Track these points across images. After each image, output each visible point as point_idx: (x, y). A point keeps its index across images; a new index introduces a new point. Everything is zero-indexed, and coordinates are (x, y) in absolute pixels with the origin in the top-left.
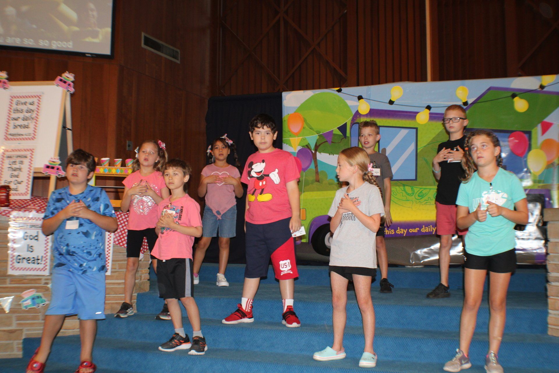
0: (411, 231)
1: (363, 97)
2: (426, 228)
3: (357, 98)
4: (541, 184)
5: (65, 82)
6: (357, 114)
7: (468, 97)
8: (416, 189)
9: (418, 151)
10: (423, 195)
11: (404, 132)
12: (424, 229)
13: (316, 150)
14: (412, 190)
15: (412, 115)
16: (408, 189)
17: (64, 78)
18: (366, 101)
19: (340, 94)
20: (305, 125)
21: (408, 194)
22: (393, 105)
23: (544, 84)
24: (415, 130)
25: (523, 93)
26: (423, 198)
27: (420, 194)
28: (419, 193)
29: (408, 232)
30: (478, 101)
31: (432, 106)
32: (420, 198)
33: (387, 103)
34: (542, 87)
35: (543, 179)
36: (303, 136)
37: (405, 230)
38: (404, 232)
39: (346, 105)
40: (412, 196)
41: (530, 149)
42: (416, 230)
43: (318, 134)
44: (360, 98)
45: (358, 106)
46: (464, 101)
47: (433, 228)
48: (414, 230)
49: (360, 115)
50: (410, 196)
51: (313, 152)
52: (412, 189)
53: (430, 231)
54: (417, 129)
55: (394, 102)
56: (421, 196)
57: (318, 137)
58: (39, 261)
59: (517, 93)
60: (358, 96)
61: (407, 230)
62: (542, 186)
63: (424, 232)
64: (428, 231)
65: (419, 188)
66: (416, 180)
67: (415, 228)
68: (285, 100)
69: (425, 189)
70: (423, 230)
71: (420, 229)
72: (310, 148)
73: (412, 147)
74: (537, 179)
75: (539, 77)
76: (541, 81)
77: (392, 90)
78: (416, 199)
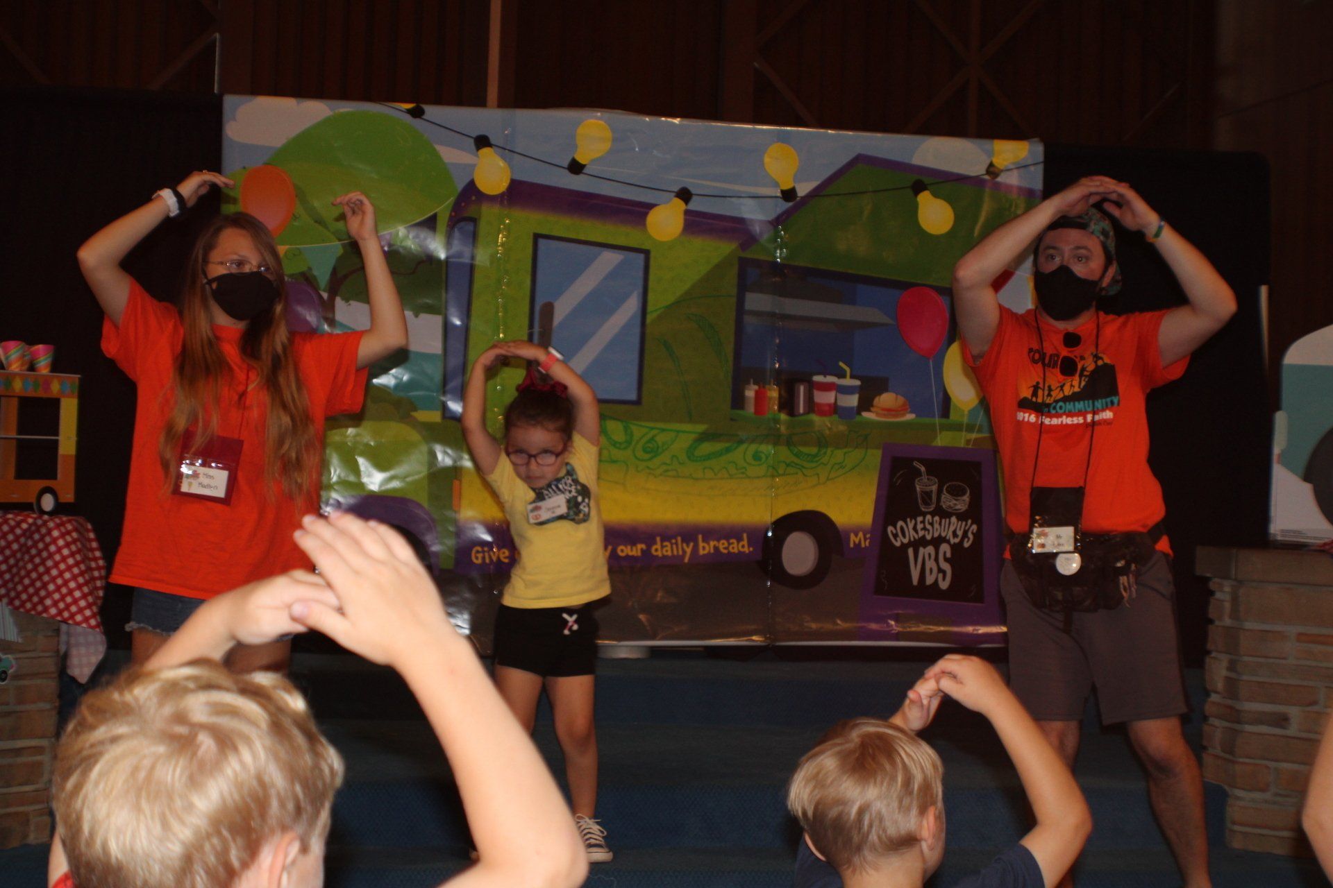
0: (622, 551)
1: (493, 141)
2: (665, 544)
3: (472, 141)
4: (974, 436)
6: (471, 193)
7: (796, 178)
8: (639, 430)
9: (649, 319)
10: (658, 447)
11: (610, 259)
13: (334, 289)
14: (626, 432)
15: (636, 212)
16: (615, 428)
18: (500, 154)
19: (417, 122)
20: (299, 210)
21: (615, 443)
22: (581, 176)
23: (1000, 162)
24: (642, 256)
25: (943, 182)
26: (655, 456)
27: (649, 445)
28: (649, 442)
29: (614, 553)
30: (826, 192)
31: (693, 191)
32: (647, 456)
33: (564, 168)
34: (992, 171)
35: (979, 423)
36: (291, 245)
39: (440, 158)
40: (625, 448)
42: (636, 551)
43: (340, 240)
44: (482, 142)
45: (473, 167)
46: (786, 187)
47: (685, 545)
48: (632, 550)
49: (482, 197)
50: (619, 448)
51: (325, 295)
52: (626, 429)
53: (675, 553)
54: (647, 253)
55: (583, 166)
56: (653, 450)
57: (340, 251)
59: (926, 180)
60: (474, 135)
62: (976, 439)
63: (660, 555)
64: (669, 553)
65: (647, 427)
66: (638, 402)
67: (633, 544)
68: (234, 119)
69: (663, 430)
70: (656, 550)
71: (649, 547)
72: (313, 281)
73: (631, 306)
74: (965, 420)
75: (986, 144)
76: (990, 153)
77: (581, 130)
78: (636, 457)
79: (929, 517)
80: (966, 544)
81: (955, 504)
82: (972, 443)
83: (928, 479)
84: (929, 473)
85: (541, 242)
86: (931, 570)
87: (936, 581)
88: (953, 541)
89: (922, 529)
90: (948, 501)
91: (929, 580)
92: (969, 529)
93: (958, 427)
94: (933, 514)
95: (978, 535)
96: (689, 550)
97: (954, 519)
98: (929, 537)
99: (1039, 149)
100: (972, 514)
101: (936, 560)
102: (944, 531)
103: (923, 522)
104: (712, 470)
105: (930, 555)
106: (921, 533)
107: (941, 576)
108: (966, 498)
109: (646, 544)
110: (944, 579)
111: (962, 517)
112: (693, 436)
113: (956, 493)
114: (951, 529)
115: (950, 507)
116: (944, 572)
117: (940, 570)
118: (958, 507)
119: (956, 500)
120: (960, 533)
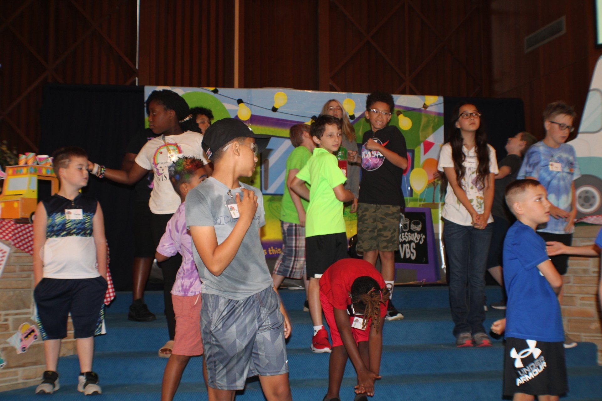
1: (244, 101)
3: (236, 102)
4: (422, 203)
7: (355, 111)
18: (247, 106)
19: (216, 95)
22: (277, 113)
23: (428, 103)
25: (408, 111)
33: (270, 110)
34: (425, 106)
35: (424, 198)
39: (224, 108)
41: (412, 168)
44: (240, 101)
45: (237, 111)
55: (277, 109)
59: (402, 110)
60: (237, 98)
62: (423, 205)
74: (419, 197)
75: (422, 97)
76: (424, 100)
77: (276, 96)
79: (406, 233)
80: (421, 243)
81: (416, 228)
82: (421, 206)
83: (406, 219)
84: (406, 217)
86: (408, 253)
87: (410, 257)
88: (416, 242)
89: (404, 238)
90: (413, 227)
91: (408, 256)
92: (422, 237)
93: (416, 200)
94: (408, 232)
95: (425, 240)
97: (416, 234)
98: (407, 241)
99: (441, 99)
100: (423, 231)
101: (410, 249)
102: (413, 238)
103: (404, 235)
105: (407, 247)
106: (404, 239)
107: (412, 254)
108: (420, 226)
110: (413, 255)
111: (419, 233)
113: (416, 224)
114: (415, 237)
115: (414, 229)
116: (413, 253)
117: (411, 253)
118: (417, 229)
119: (417, 227)
120: (418, 239)
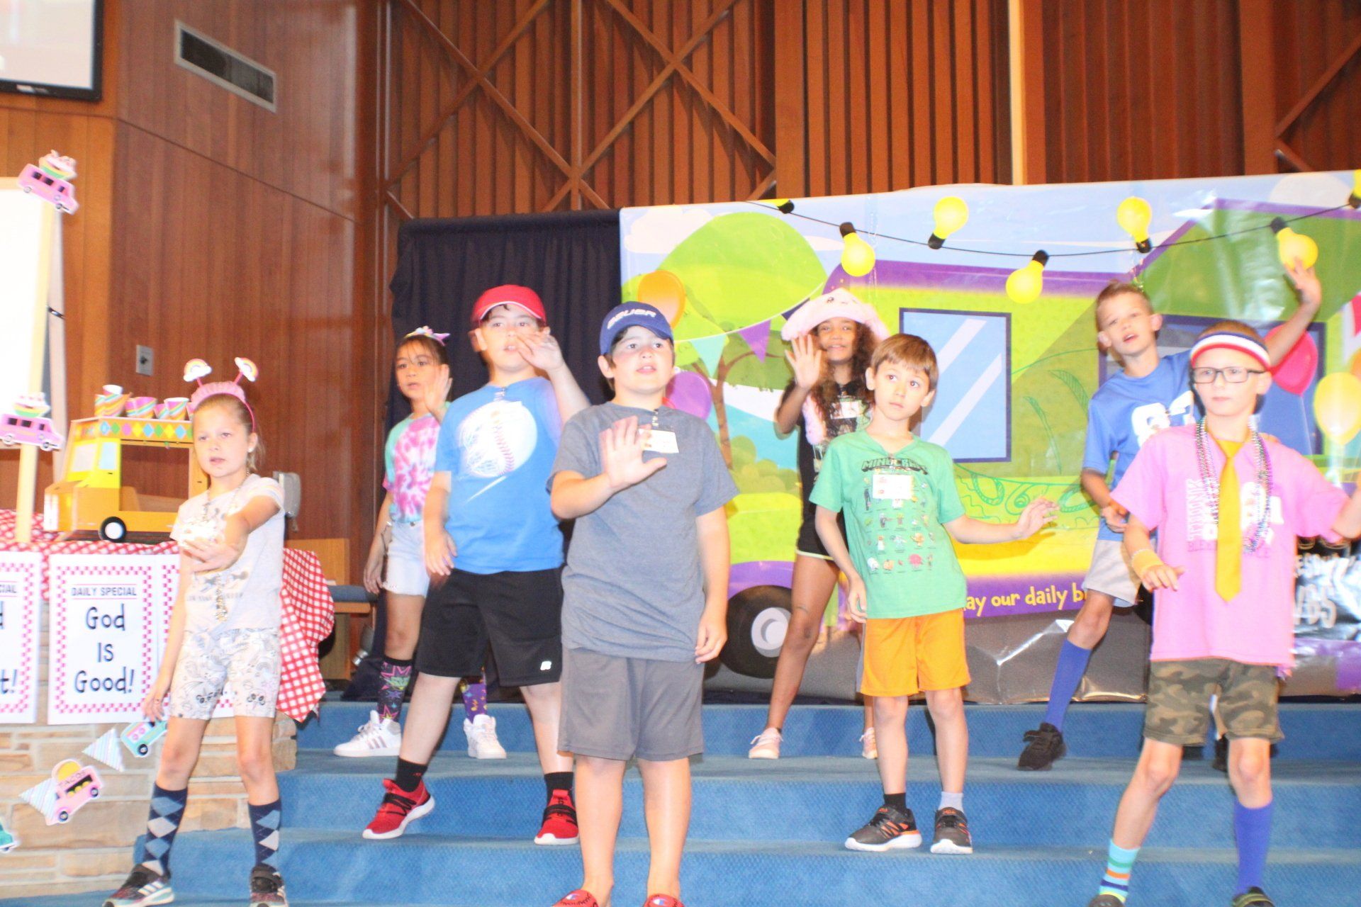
0: (996, 601)
1: (856, 226)
2: (1039, 593)
3: (838, 229)
4: (1353, 470)
5: (49, 182)
6: (839, 275)
7: (1151, 229)
8: (1011, 486)
9: (1014, 379)
11: (973, 326)
12: (1032, 595)
13: (721, 378)
14: (997, 489)
15: (995, 278)
16: (986, 485)
17: (46, 169)
18: (865, 240)
19: (788, 215)
20: (689, 306)
21: (988, 499)
22: (941, 249)
24: (1003, 320)
25: (1302, 218)
27: (1022, 499)
28: (1020, 496)
29: (988, 603)
30: (1179, 240)
31: (1049, 252)
33: (924, 244)
34: (1354, 201)
35: (1356, 457)
37: (980, 600)
38: (977, 607)
39: (808, 248)
40: (997, 504)
41: (1321, 374)
42: (1010, 601)
43: (726, 331)
44: (846, 229)
45: (840, 253)
46: (1140, 239)
47: (1058, 593)
48: (1006, 600)
49: (849, 278)
50: (991, 504)
51: (714, 382)
52: (997, 484)
53: (1049, 601)
54: (1008, 317)
55: (943, 241)
57: (727, 341)
58: (7, 685)
59: (1286, 218)
60: (840, 224)
61: (984, 599)
62: (1354, 475)
63: (1034, 604)
64: (1044, 602)
65: (1017, 482)
66: (1008, 458)
67: (1007, 593)
69: (1034, 484)
70: (1030, 599)
71: (1023, 596)
72: (703, 370)
73: (998, 364)
74: (1341, 455)
75: (1346, 175)
76: (1354, 183)
77: (939, 207)
78: (1009, 513)
85: (906, 314)
94: (1312, 552)
96: (1063, 598)
97: (1336, 556)
101: (1319, 598)
104: (1085, 520)
107: (1323, 614)
109: (1020, 594)
110: (1328, 617)
112: (1065, 488)
116: (1327, 611)
117: (1323, 609)
